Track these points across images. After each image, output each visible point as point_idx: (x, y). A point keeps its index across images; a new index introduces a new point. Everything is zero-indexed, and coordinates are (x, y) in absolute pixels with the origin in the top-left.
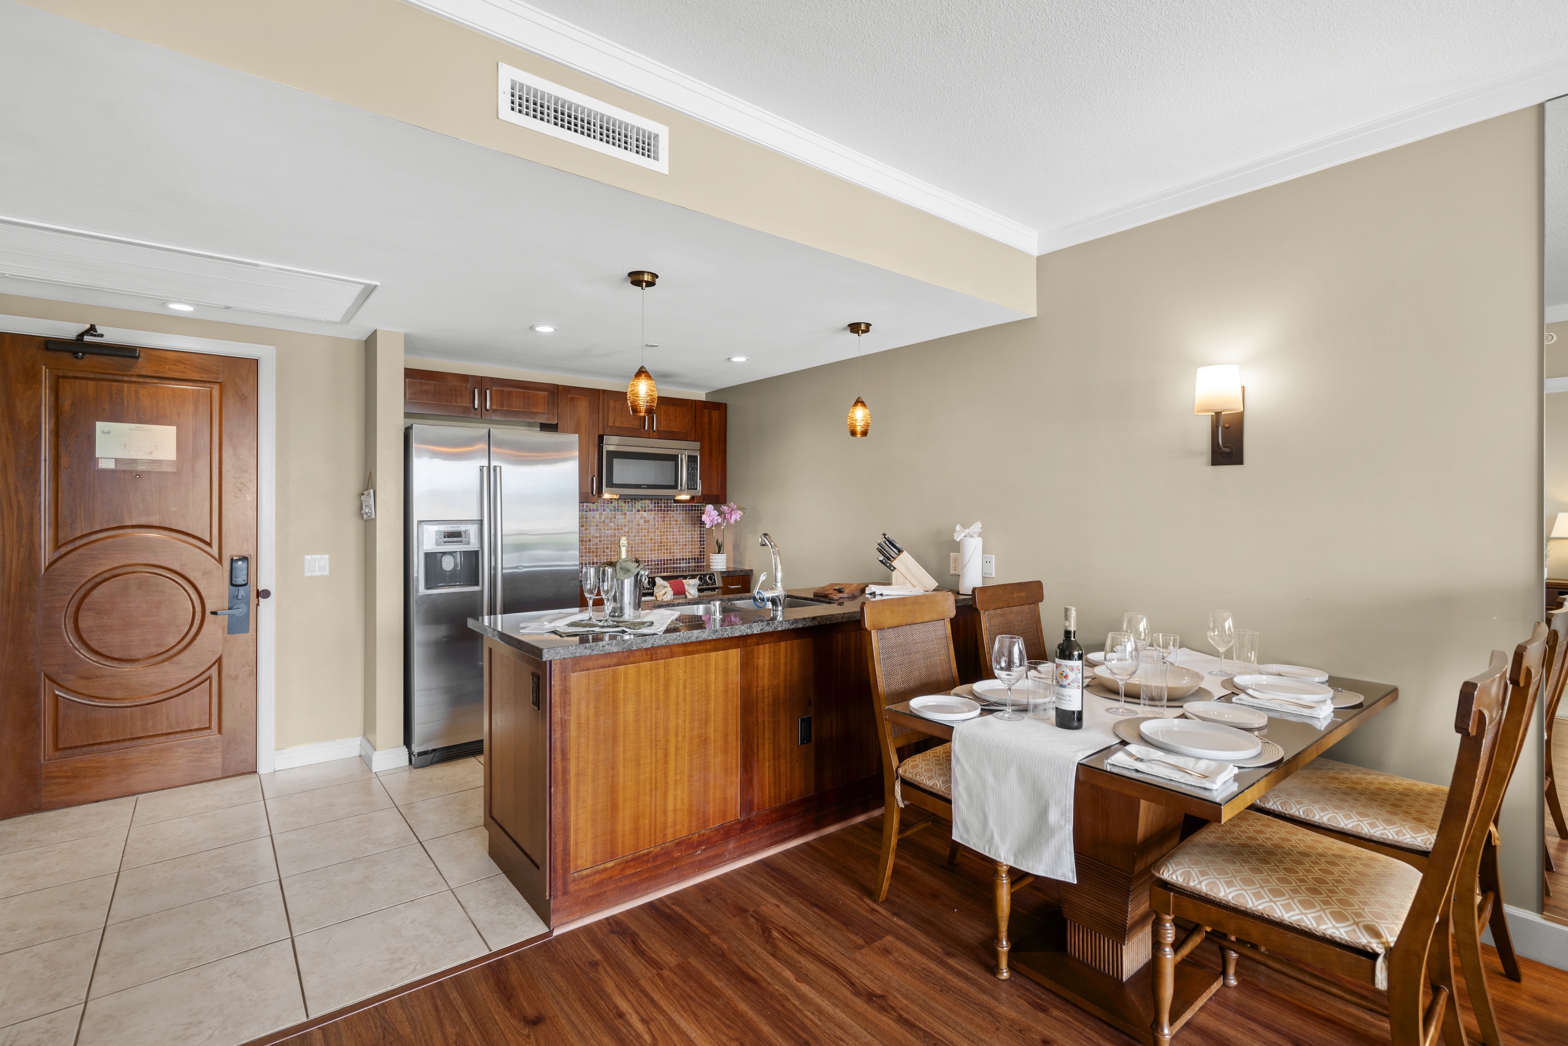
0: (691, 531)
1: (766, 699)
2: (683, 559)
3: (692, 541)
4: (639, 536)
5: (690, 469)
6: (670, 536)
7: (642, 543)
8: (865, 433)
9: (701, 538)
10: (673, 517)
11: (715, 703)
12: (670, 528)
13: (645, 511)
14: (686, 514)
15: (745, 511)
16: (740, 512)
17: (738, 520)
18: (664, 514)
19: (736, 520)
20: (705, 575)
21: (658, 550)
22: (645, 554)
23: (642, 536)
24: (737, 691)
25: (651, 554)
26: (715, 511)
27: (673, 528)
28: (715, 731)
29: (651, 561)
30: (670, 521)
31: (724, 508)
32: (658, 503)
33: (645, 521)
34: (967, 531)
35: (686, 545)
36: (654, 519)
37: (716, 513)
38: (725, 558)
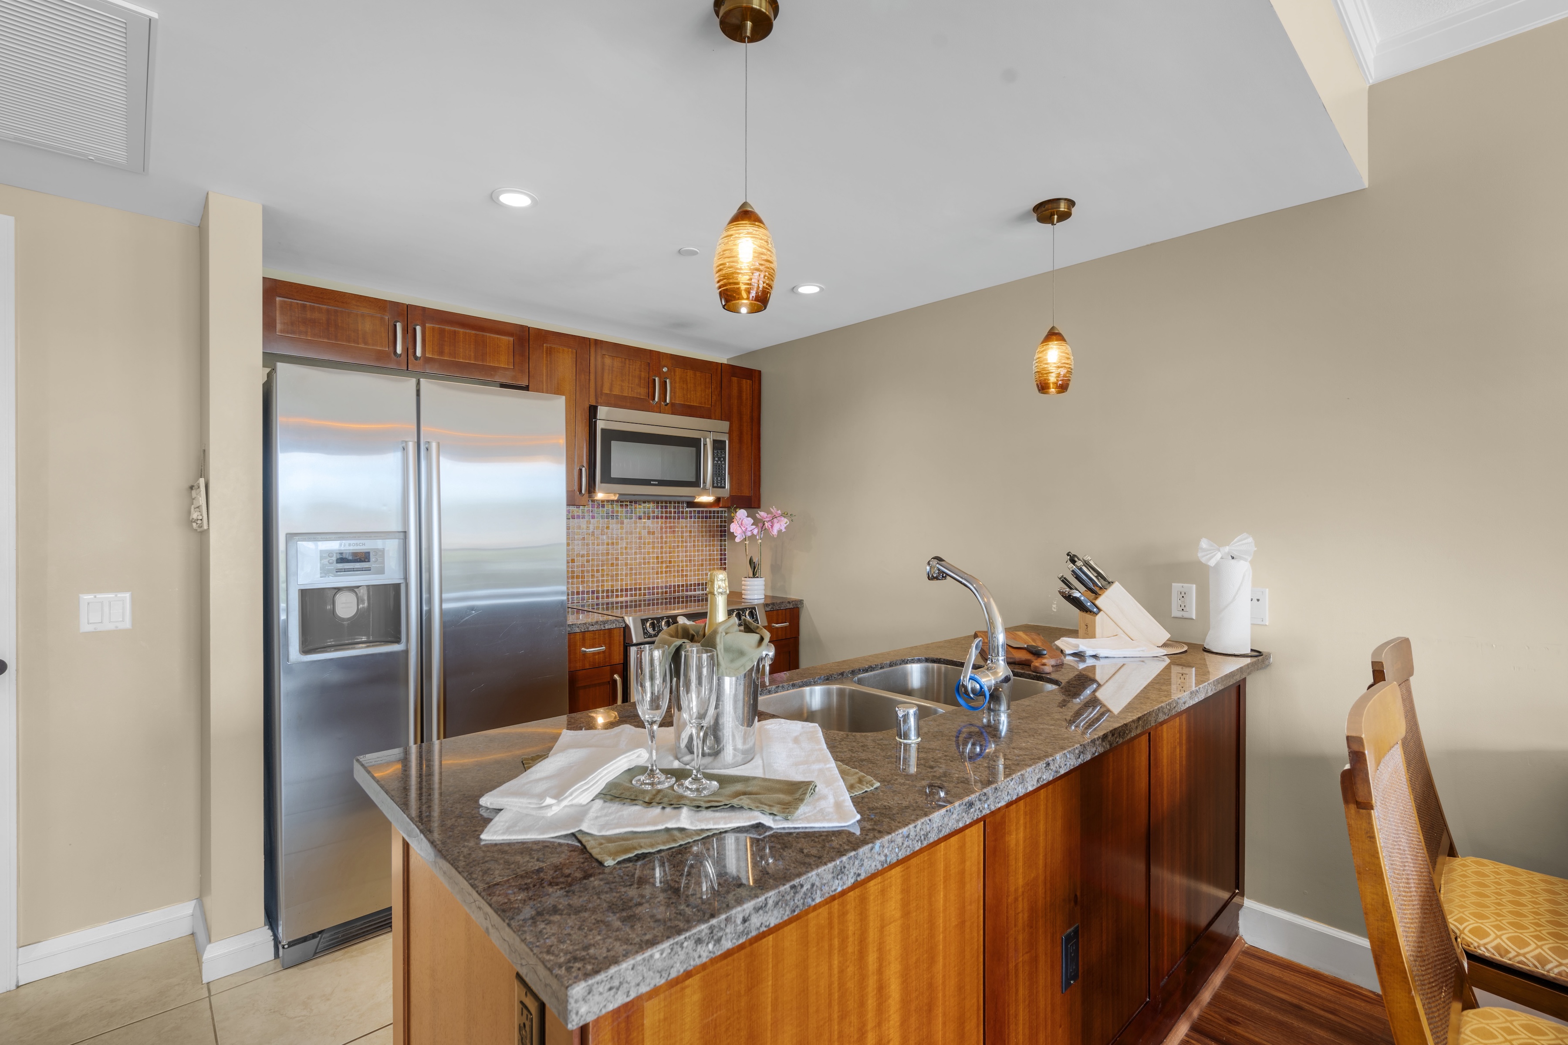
0: (710, 545)
1: (1021, 915)
2: (699, 585)
3: (710, 560)
4: (640, 553)
5: (716, 459)
6: (682, 552)
7: (644, 563)
8: (1063, 387)
9: (721, 555)
10: (686, 526)
11: (944, 958)
12: (682, 541)
13: (649, 518)
14: (702, 522)
15: (793, 518)
16: (786, 520)
17: (784, 530)
18: (674, 523)
19: (780, 531)
20: (744, 610)
21: (666, 572)
22: (649, 578)
23: (644, 554)
24: (978, 917)
25: (658, 578)
26: (749, 519)
27: (686, 542)
28: (944, 1024)
29: (658, 588)
30: (682, 532)
31: (761, 514)
32: (666, 507)
33: (649, 533)
34: (1227, 549)
35: (702, 565)
36: (661, 528)
37: (750, 520)
38: (763, 583)
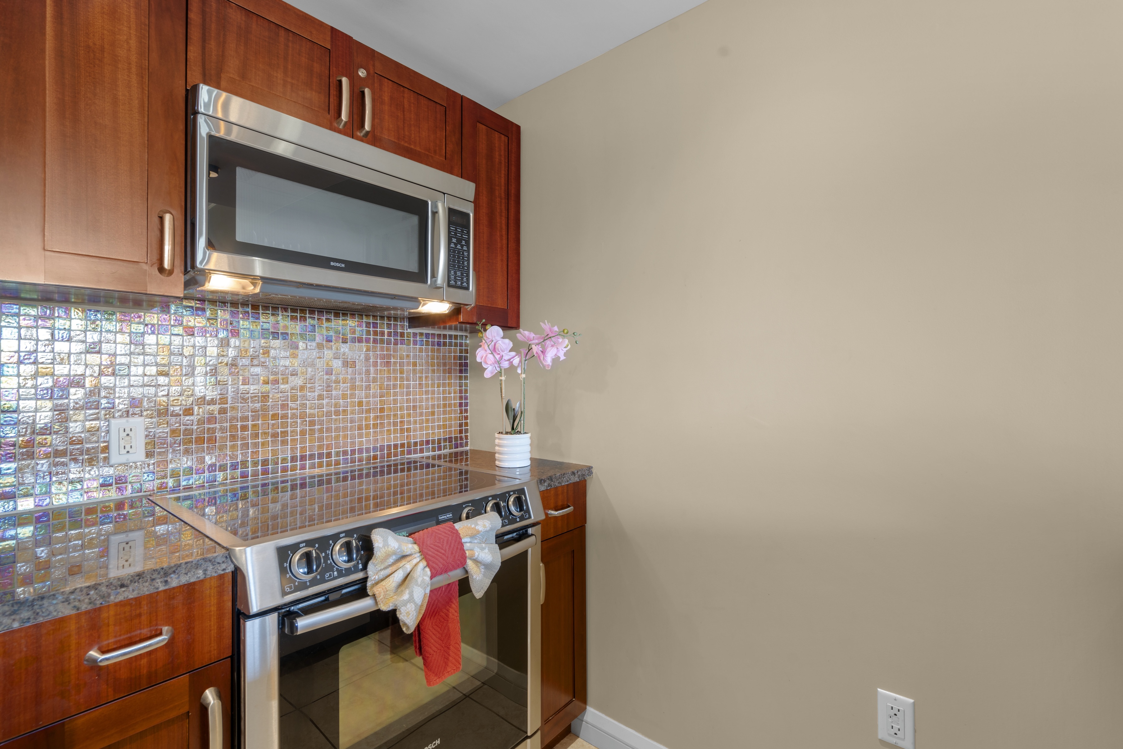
0: (444, 385)
2: (428, 442)
3: (445, 406)
4: (330, 397)
5: (454, 240)
6: (402, 394)
7: (337, 413)
9: (461, 398)
10: (408, 356)
12: (402, 378)
13: (345, 341)
14: (433, 351)
15: (578, 338)
16: (566, 342)
17: (562, 358)
18: (388, 350)
19: (556, 360)
20: (504, 496)
21: (375, 426)
22: (345, 437)
23: (337, 398)
25: (360, 436)
26: (507, 341)
27: (408, 380)
29: (360, 451)
30: (401, 364)
31: (524, 334)
32: (375, 325)
33: (346, 364)
35: (433, 414)
36: (367, 359)
37: (508, 343)
38: (529, 441)
